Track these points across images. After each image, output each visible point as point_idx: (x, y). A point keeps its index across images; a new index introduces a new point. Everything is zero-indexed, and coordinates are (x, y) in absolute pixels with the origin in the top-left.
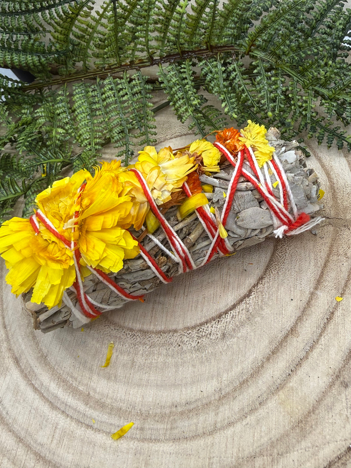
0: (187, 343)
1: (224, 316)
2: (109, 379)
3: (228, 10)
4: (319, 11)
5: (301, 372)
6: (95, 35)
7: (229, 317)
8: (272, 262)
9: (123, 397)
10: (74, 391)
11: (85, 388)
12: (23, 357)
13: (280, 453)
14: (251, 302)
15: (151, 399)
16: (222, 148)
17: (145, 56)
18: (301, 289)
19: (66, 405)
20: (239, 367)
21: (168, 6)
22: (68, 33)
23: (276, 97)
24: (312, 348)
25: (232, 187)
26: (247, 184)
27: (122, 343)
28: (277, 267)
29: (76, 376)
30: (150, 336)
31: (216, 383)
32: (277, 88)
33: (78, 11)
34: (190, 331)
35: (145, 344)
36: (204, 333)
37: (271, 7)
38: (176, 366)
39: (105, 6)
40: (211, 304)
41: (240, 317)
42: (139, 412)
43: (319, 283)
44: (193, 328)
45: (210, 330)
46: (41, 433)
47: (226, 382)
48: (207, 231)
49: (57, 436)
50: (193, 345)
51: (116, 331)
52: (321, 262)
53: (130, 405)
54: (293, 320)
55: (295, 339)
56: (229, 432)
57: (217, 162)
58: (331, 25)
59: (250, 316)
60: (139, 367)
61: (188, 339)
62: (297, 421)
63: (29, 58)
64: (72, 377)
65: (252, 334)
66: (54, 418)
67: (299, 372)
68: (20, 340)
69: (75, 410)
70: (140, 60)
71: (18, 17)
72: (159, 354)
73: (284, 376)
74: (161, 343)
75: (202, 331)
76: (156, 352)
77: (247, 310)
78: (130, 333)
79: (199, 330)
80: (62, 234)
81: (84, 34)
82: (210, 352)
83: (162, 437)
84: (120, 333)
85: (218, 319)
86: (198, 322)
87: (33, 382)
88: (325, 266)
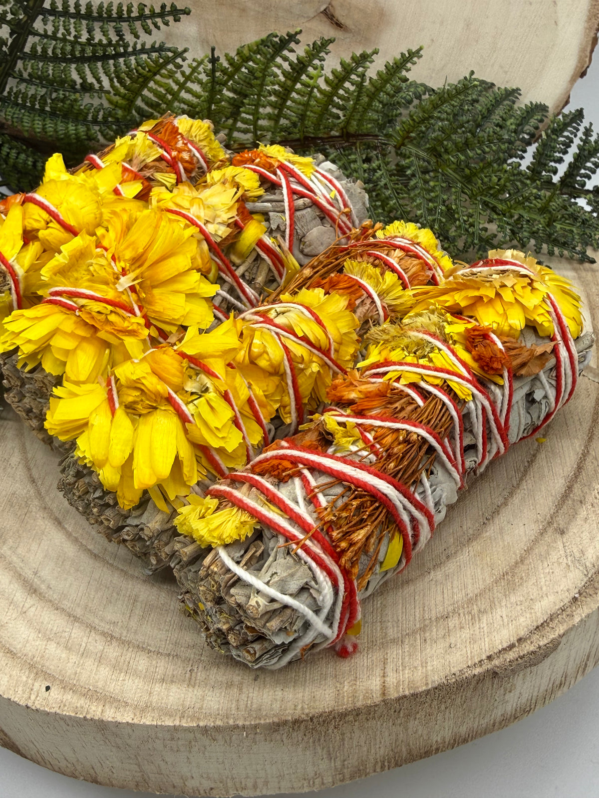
16: (255, 169)
25: (289, 206)
26: (303, 201)
48: (273, 268)
57: (258, 184)
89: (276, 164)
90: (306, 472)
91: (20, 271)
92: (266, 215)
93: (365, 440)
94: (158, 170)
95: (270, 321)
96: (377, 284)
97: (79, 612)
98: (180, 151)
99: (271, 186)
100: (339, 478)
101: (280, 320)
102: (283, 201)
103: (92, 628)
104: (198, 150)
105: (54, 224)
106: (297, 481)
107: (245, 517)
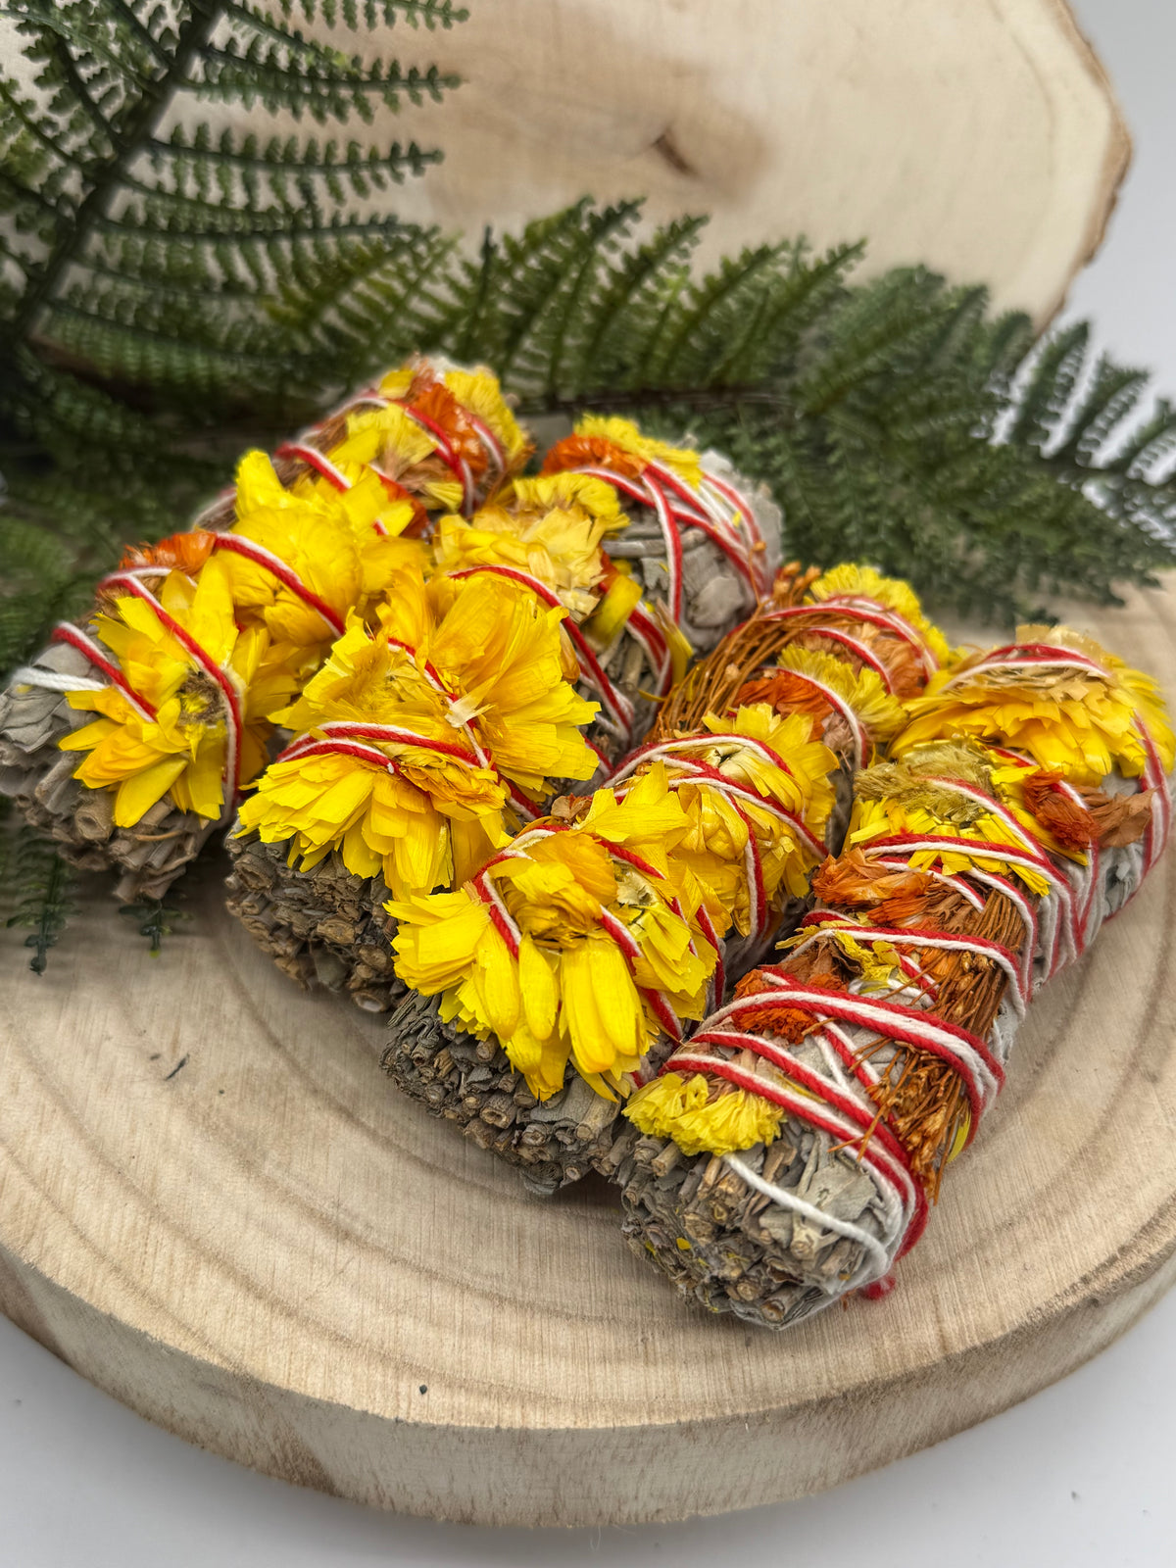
16: (606, 476)
25: (673, 545)
26: (693, 533)
48: (650, 654)
57: (617, 506)
80: (451, 741)
89: (641, 467)
90: (833, 1027)
91: (240, 683)
92: (636, 564)
93: (908, 970)
94: (433, 476)
95: (712, 773)
96: (848, 691)
97: (433, 1263)
98: (463, 437)
99: (636, 507)
100: (888, 1035)
101: (729, 769)
102: (661, 536)
103: (464, 1288)
104: (489, 432)
105: (287, 595)
106: (823, 1043)
107: (765, 1109)
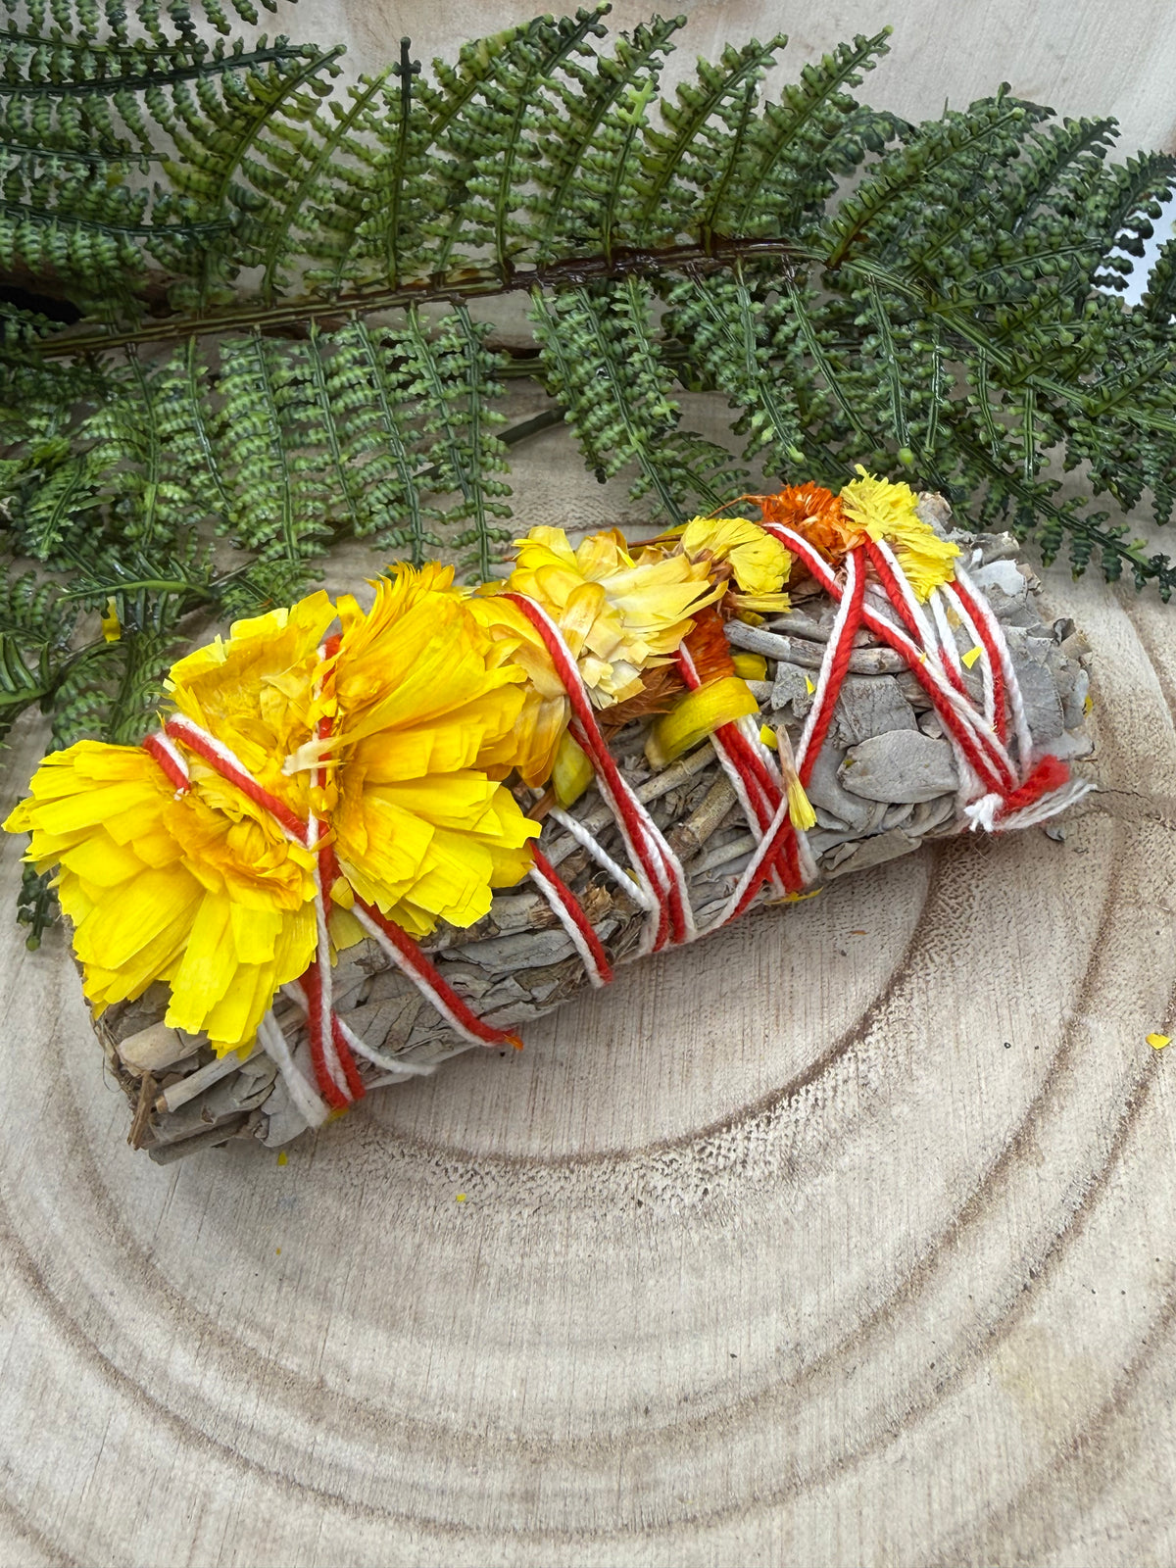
0: (667, 1196)
1: (786, 1103)
2: (393, 1326)
3: (780, 127)
4: (1037, 163)
5: (1065, 1278)
6: (321, 180)
7: (803, 1102)
8: (928, 928)
9: (450, 1389)
10: (267, 1376)
11: (307, 1364)
12: (60, 1261)
13: (1025, 1552)
14: (871, 1053)
15: (553, 1392)
16: (792, 540)
17: (485, 260)
18: (1031, 1011)
19: (237, 1425)
20: (856, 1269)
21: (580, 101)
22: (226, 167)
23: (925, 402)
24: (1090, 1198)
25: (834, 660)
26: (882, 654)
27: (431, 1202)
28: (946, 942)
29: (268, 1320)
30: (531, 1174)
31: (781, 1326)
32: (929, 376)
33: (277, 94)
34: (673, 1155)
35: (515, 1201)
36: (720, 1158)
37: (891, 138)
38: (635, 1271)
39: (363, 89)
40: (738, 1063)
41: (841, 1105)
42: (513, 1436)
43: (1087, 990)
44: (683, 1143)
45: (740, 1149)
46: (145, 1532)
47: (813, 1321)
48: (746, 804)
49: (208, 1538)
50: (687, 1201)
51: (407, 1159)
52: (1088, 927)
53: (480, 1416)
54: (1018, 1110)
55: (1031, 1171)
56: (843, 1488)
57: (780, 582)
58: (1072, 206)
59: (875, 1102)
60: (501, 1280)
61: (668, 1181)
62: (1070, 1441)
63: (82, 240)
64: (252, 1325)
65: (888, 1158)
66: (192, 1477)
67: (1057, 1279)
68: (46, 1203)
69: (274, 1442)
70: (466, 271)
71: (59, 99)
72: (569, 1235)
73: (1009, 1291)
74: (574, 1197)
75: (715, 1152)
76: (557, 1228)
77: (861, 1081)
78: (459, 1165)
79: (703, 1149)
80: (278, 793)
81: (285, 175)
82: (749, 1221)
83: (606, 1521)
84: (421, 1169)
85: (767, 1113)
86: (699, 1124)
87: (106, 1350)
88: (1102, 937)
89: (851, 541)
92: (768, 665)
99: (812, 595)
102: (824, 641)
